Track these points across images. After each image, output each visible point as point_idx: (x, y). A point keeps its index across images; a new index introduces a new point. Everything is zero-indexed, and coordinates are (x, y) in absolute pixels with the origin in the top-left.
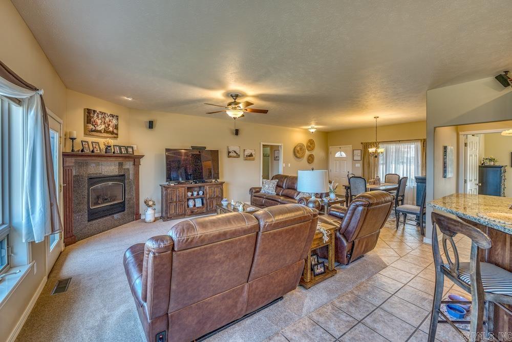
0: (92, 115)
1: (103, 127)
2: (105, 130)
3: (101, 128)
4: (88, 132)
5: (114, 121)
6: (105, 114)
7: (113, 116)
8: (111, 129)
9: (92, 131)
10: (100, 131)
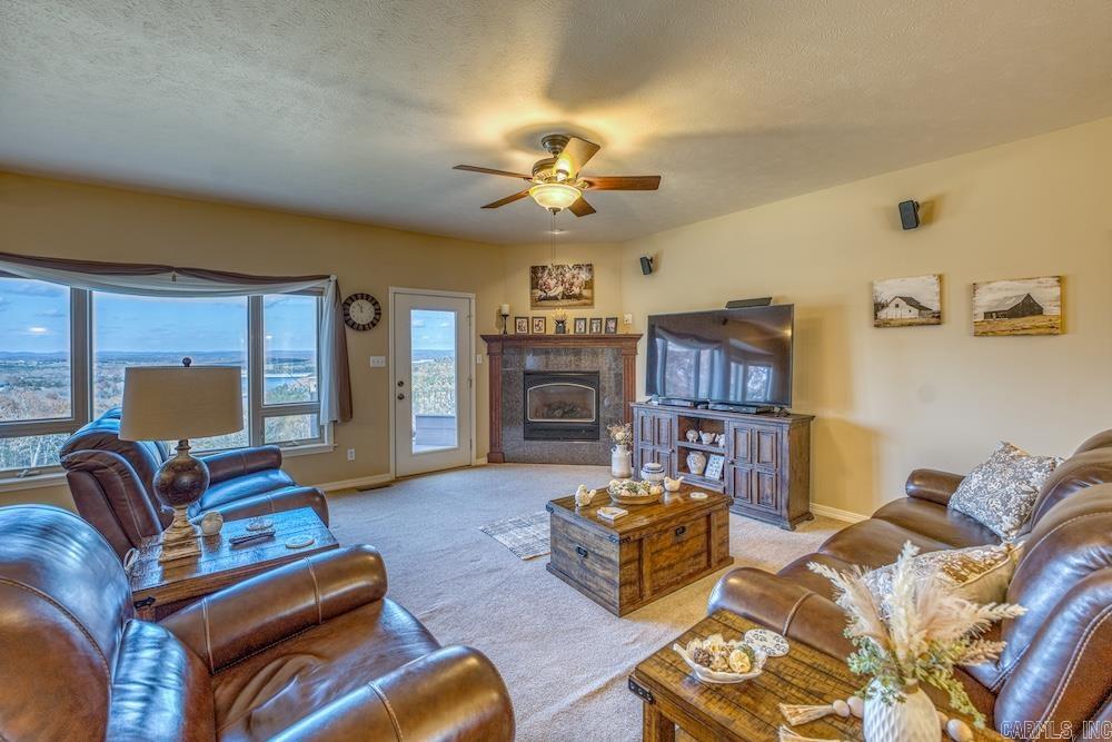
0: (540, 275)
1: (561, 289)
2: (564, 294)
3: (557, 293)
4: (537, 302)
5: (584, 276)
6: (563, 267)
7: (579, 267)
8: (576, 290)
9: (541, 299)
10: (555, 298)
